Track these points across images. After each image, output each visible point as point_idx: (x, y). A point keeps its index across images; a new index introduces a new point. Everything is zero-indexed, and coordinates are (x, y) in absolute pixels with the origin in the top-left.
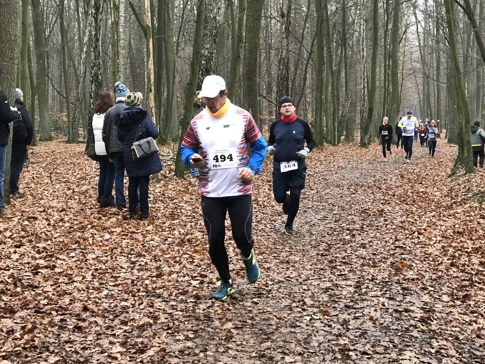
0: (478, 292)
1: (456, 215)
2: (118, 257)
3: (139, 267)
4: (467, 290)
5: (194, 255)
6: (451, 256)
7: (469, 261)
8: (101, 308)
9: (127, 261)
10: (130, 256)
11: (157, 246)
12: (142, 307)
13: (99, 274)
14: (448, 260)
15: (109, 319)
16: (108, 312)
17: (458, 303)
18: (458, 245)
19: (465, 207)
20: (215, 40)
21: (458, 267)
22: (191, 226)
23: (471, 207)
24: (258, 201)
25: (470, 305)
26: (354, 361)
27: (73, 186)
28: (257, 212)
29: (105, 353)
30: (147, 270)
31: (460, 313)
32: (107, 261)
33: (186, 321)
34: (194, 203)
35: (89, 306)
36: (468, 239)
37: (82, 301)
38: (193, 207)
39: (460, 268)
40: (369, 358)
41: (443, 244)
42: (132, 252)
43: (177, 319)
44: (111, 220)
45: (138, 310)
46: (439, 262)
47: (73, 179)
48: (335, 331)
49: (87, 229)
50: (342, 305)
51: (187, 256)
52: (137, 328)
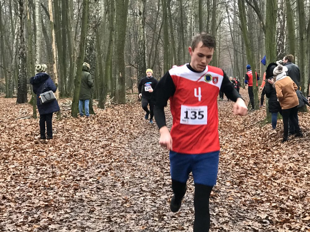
0: (249, 180)
1: (246, 135)
2: (29, 166)
3: (41, 172)
4: (243, 179)
5: (77, 163)
6: (237, 160)
7: (248, 162)
8: (14, 197)
9: (34, 169)
10: (36, 166)
11: (55, 159)
12: (40, 195)
13: (15, 177)
14: (235, 162)
15: (19, 204)
16: (19, 199)
17: (235, 186)
18: (243, 153)
19: (252, 130)
20: (95, 30)
21: (240, 166)
22: (78, 147)
23: (255, 130)
24: (123, 130)
25: (242, 187)
26: (166, 221)
27: (6, 125)
28: (121, 137)
29: (13, 223)
30: (46, 173)
31: (235, 192)
32: (21, 169)
33: (67, 202)
34: (82, 133)
35: (7, 196)
36: (250, 149)
37: (2, 193)
38: (81, 135)
39: (241, 166)
40: (175, 220)
41: (234, 153)
42: (38, 163)
43: (61, 202)
44: (27, 144)
45: (38, 198)
46: (229, 163)
47: (6, 120)
48: (157, 205)
49: (11, 150)
50: (164, 190)
51: (73, 164)
52: (35, 208)
